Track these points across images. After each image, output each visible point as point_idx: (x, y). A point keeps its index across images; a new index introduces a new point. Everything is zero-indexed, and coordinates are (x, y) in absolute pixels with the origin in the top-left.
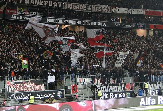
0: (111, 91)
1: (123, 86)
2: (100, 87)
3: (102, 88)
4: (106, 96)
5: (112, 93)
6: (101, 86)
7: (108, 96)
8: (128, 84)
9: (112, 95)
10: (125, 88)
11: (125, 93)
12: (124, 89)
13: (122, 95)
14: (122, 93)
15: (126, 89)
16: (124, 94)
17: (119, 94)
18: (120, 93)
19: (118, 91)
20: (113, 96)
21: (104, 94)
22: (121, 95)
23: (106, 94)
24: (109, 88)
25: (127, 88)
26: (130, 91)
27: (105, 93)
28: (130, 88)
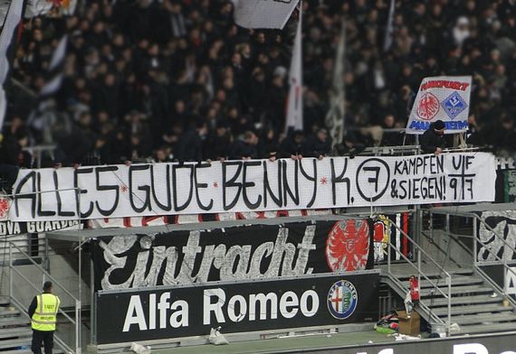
0: (214, 274)
1: (307, 245)
2: (131, 255)
3: (142, 258)
4: (169, 312)
5: (221, 294)
6: (137, 244)
7: (185, 313)
8: (351, 229)
9: (217, 308)
10: (329, 251)
11: (323, 288)
12: (318, 260)
13: (295, 302)
14: (299, 286)
15: (332, 261)
16: (310, 299)
17: (272, 296)
18: (279, 287)
19: (271, 274)
20: (225, 309)
21: (153, 297)
22: (284, 304)
23: (171, 301)
24: (199, 257)
25: (339, 251)
26: (362, 271)
27: (167, 295)
28: (366, 257)
